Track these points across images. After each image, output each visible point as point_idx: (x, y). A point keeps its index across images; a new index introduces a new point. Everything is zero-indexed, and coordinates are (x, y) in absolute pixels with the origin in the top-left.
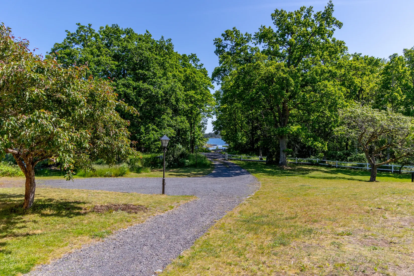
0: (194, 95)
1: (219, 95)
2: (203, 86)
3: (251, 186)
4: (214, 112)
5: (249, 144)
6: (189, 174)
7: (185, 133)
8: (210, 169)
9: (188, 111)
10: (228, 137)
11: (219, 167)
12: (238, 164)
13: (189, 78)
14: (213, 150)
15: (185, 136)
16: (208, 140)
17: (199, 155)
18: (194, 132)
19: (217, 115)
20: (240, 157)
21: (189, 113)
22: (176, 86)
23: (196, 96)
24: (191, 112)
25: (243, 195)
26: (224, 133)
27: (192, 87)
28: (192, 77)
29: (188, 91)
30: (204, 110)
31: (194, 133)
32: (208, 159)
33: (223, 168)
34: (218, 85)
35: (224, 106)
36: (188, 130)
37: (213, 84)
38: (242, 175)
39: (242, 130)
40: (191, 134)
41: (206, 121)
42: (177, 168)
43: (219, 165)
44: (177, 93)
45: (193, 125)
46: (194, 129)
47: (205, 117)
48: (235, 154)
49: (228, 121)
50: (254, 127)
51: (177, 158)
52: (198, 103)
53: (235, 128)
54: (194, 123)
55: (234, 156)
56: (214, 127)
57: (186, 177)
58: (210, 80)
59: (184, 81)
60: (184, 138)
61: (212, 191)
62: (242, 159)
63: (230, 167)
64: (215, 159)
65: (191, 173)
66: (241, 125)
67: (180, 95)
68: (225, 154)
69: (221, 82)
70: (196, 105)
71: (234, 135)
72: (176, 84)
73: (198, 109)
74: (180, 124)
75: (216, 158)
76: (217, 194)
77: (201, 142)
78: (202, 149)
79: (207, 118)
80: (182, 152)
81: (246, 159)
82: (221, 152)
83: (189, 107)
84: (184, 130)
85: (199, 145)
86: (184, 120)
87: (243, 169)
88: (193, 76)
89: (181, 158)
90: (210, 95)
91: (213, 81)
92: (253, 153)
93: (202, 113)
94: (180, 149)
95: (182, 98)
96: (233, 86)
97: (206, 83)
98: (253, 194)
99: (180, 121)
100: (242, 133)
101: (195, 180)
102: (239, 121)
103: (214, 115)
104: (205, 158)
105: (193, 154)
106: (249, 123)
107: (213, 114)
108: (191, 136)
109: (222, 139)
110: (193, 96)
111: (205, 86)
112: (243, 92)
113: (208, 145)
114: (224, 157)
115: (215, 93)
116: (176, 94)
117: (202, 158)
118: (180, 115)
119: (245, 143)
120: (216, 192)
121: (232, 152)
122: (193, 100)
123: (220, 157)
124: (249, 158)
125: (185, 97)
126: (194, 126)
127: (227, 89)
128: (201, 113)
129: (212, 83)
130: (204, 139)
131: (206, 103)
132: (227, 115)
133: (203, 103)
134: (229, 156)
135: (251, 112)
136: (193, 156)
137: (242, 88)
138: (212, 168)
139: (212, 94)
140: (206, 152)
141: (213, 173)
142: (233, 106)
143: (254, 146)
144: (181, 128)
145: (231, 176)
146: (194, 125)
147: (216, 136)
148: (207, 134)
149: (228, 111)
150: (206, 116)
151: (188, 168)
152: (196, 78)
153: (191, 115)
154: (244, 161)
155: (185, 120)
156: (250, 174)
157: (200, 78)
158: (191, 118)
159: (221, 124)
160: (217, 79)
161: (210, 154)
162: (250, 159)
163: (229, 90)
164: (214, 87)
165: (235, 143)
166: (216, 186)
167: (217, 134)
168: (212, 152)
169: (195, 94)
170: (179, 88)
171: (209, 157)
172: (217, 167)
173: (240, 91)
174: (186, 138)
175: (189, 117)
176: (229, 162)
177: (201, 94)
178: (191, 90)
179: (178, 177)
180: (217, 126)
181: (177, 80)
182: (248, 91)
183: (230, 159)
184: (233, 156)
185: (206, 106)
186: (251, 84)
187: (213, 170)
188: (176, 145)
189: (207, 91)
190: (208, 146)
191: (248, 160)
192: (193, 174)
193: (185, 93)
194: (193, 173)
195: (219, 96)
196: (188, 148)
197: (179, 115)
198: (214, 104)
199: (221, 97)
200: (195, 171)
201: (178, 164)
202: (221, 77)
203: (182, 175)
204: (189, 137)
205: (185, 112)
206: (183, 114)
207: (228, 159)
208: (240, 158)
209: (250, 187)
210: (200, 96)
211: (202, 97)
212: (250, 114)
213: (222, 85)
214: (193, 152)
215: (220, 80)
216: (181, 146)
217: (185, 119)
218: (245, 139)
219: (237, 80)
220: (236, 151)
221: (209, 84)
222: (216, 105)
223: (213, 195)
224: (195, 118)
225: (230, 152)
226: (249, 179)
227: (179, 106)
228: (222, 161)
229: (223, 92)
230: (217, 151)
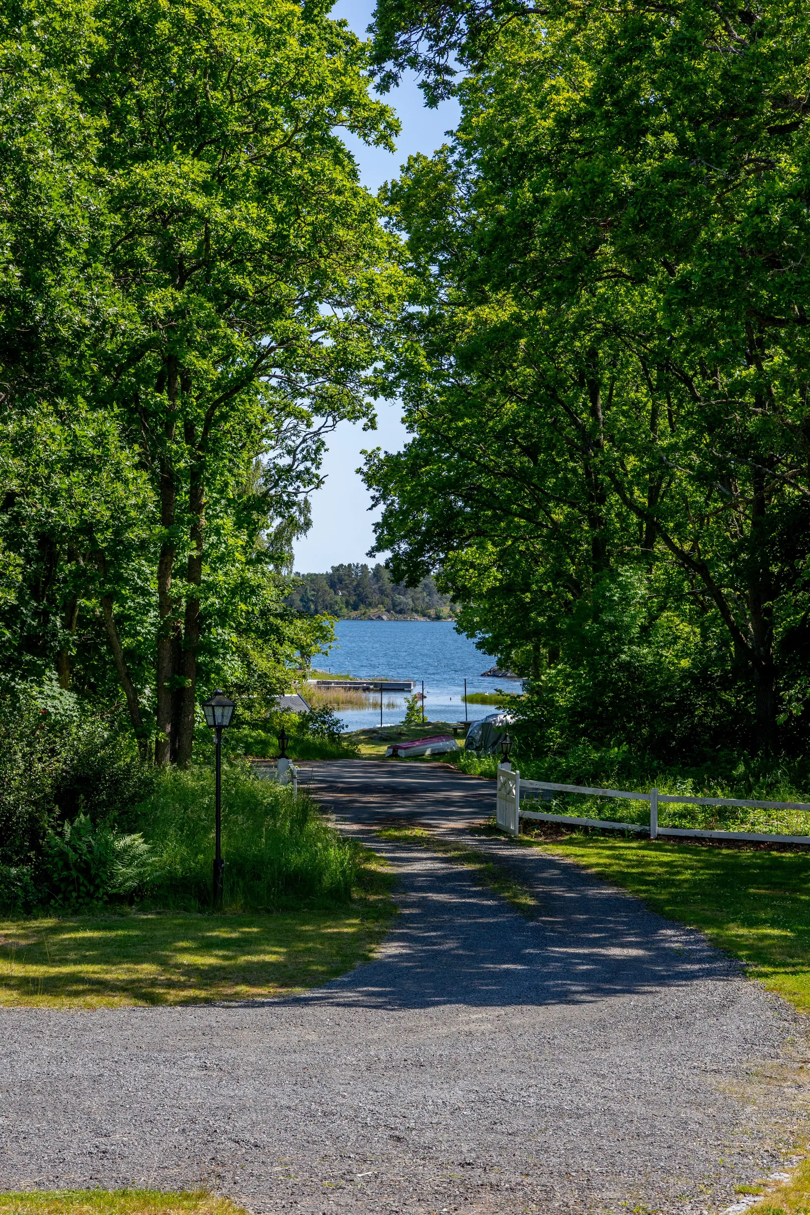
0: (199, 201)
1: (444, 198)
2: (292, 114)
3: (755, 1090)
4: (389, 367)
5: (726, 683)
6: (148, 969)
7: (105, 565)
8: (349, 927)
9: (137, 352)
10: (523, 609)
11: (443, 907)
12: (619, 880)
13: (149, 30)
14: (374, 736)
15: (108, 599)
16: (323, 634)
17: (249, 783)
18: (194, 565)
19: (414, 397)
20: (636, 803)
21: (143, 377)
22: (26, 112)
23: (220, 214)
24: (171, 362)
25: (681, 1184)
26: (483, 570)
27: (180, 121)
28: (178, 22)
29: (142, 157)
30: (291, 352)
31: (191, 571)
32: (333, 824)
33: (483, 911)
34: (432, 102)
35: (485, 312)
36: (143, 545)
37: (385, 99)
38: (662, 980)
39: (660, 547)
40: (162, 577)
41: (314, 455)
42: (28, 911)
43: (437, 882)
44: (38, 176)
45: (183, 497)
46: (195, 534)
47: (299, 415)
48: (595, 776)
49: (526, 451)
50: (773, 522)
51: (33, 820)
52: (240, 281)
53: (596, 521)
54: (195, 474)
55: (582, 798)
56: (389, 514)
57: (123, 1001)
58: (352, 60)
59: (101, 64)
60: (99, 622)
61: (380, 1142)
62: (657, 829)
63: (548, 904)
64: (395, 820)
65: (163, 962)
66: (653, 494)
67: (68, 196)
68: (491, 777)
69: (461, 74)
70: (214, 297)
71: (575, 586)
72: (27, 94)
73: (236, 338)
74: (59, 482)
75: (411, 819)
76: (431, 1176)
77: (262, 663)
78: (265, 725)
79: (318, 421)
80: (84, 759)
81: (698, 830)
82: (454, 756)
83: (148, 319)
84: (103, 538)
85: (241, 688)
86: (100, 440)
87: (674, 921)
88: (190, 16)
89: (69, 814)
90: (358, 205)
91: (389, 66)
92: (766, 769)
93: (274, 378)
94: (59, 728)
95: (83, 226)
96: (583, 119)
97: (320, 89)
98: (785, 1178)
99: (59, 449)
100: (657, 573)
101: (208, 1031)
102: (632, 461)
103: (390, 395)
104: (301, 820)
105: (188, 779)
106: (727, 479)
107: (387, 390)
108: (166, 603)
109: (465, 627)
110: (189, 211)
111: (306, 115)
112: (675, 183)
113: (324, 685)
114: (487, 807)
115: (397, 175)
116: (24, 184)
117: (272, 810)
118: (62, 390)
119: (686, 674)
120: (426, 1152)
121: (562, 752)
122: (188, 246)
123: (444, 810)
124: (723, 815)
125: (116, 219)
126: (195, 506)
127: (524, 140)
128: (264, 370)
129: (383, 88)
130: (288, 631)
131: (320, 275)
132: (509, 392)
133: (282, 276)
134: (534, 794)
135: (745, 372)
136: (185, 797)
137: (669, 138)
138: (369, 912)
139: (374, 193)
140: (308, 753)
141: (381, 965)
142: (571, 315)
143: (775, 703)
144: (72, 520)
145: (564, 998)
146: (195, 494)
147: (406, 600)
148: (313, 578)
149: (529, 361)
150: (304, 404)
151: (132, 911)
152: (221, 36)
153: (163, 398)
154: (680, 842)
155: (113, 441)
156: (744, 974)
157: (261, 31)
158: (168, 427)
159: (453, 485)
160: (423, 48)
161: (353, 775)
162: (735, 830)
163: (543, 160)
164: (394, 128)
165: (593, 669)
166: (416, 1094)
167: (413, 583)
168: (365, 750)
169: (206, 188)
170: (57, 128)
171: (338, 808)
172: (422, 904)
173: (650, 166)
174: (121, 618)
175: (146, 413)
176: (536, 851)
177: (264, 186)
178: (168, 156)
179: (44, 1003)
180: (413, 503)
181: (33, 55)
182: (722, 173)
183: (542, 824)
184: (567, 800)
185: (309, 306)
186: (757, 98)
187: (381, 937)
188: (20, 685)
189: (322, 162)
190: (321, 697)
191: (719, 832)
192: (191, 970)
193: (118, 181)
194: (186, 959)
195: (439, 214)
196: (135, 712)
197: (50, 397)
198: (387, 290)
199: (456, 219)
200: (208, 946)
201: (41, 877)
202: (462, 25)
203: (75, 979)
204: (144, 609)
205: (109, 364)
206: (95, 382)
207: (527, 825)
208: (644, 818)
209: (746, 1100)
210: (254, 210)
211: (280, 219)
212: (740, 387)
213: (470, 107)
214: (179, 757)
215: (451, 58)
216: (69, 700)
217: (113, 428)
218: (685, 628)
219: (620, 61)
220: (600, 743)
221: (344, 99)
222: (414, 298)
223: (395, 1189)
224: (209, 423)
225: (540, 754)
226: (732, 1023)
227: (50, 306)
228: (468, 840)
229: (475, 173)
230: (417, 747)
